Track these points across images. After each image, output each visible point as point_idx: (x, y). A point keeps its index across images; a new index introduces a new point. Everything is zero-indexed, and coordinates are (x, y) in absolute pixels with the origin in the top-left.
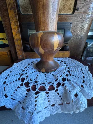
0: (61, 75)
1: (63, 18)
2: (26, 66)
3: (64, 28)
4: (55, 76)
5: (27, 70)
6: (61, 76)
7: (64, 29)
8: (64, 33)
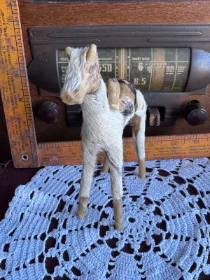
0: (191, 264)
1: (187, 13)
2: (53, 216)
3: (189, 45)
4: (174, 265)
5: (63, 241)
6: (194, 267)
7: (191, 49)
8: (188, 61)
